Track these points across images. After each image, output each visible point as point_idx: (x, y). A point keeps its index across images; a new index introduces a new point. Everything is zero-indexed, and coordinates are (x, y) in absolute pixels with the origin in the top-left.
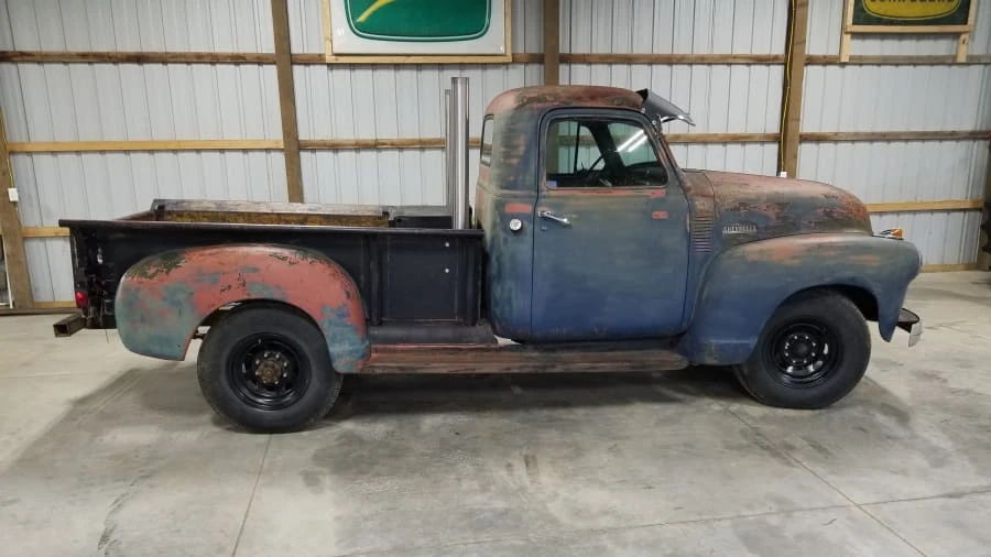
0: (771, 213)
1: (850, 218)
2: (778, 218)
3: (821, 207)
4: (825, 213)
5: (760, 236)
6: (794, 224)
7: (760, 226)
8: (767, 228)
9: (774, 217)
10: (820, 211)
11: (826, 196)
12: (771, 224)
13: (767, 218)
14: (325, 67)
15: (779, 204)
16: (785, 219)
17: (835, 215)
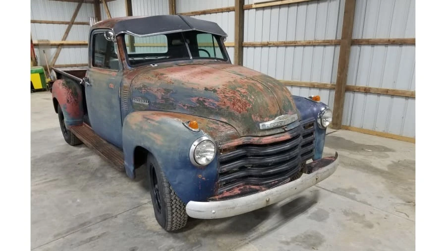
0: (159, 95)
1: (220, 109)
2: (162, 98)
3: (196, 96)
4: (199, 101)
5: (152, 108)
6: (173, 104)
7: (152, 101)
8: (155, 103)
9: (160, 98)
10: (194, 99)
11: (206, 89)
12: (158, 101)
13: (156, 98)
14: (255, 10)
15: (165, 90)
16: (167, 100)
17: (206, 104)
